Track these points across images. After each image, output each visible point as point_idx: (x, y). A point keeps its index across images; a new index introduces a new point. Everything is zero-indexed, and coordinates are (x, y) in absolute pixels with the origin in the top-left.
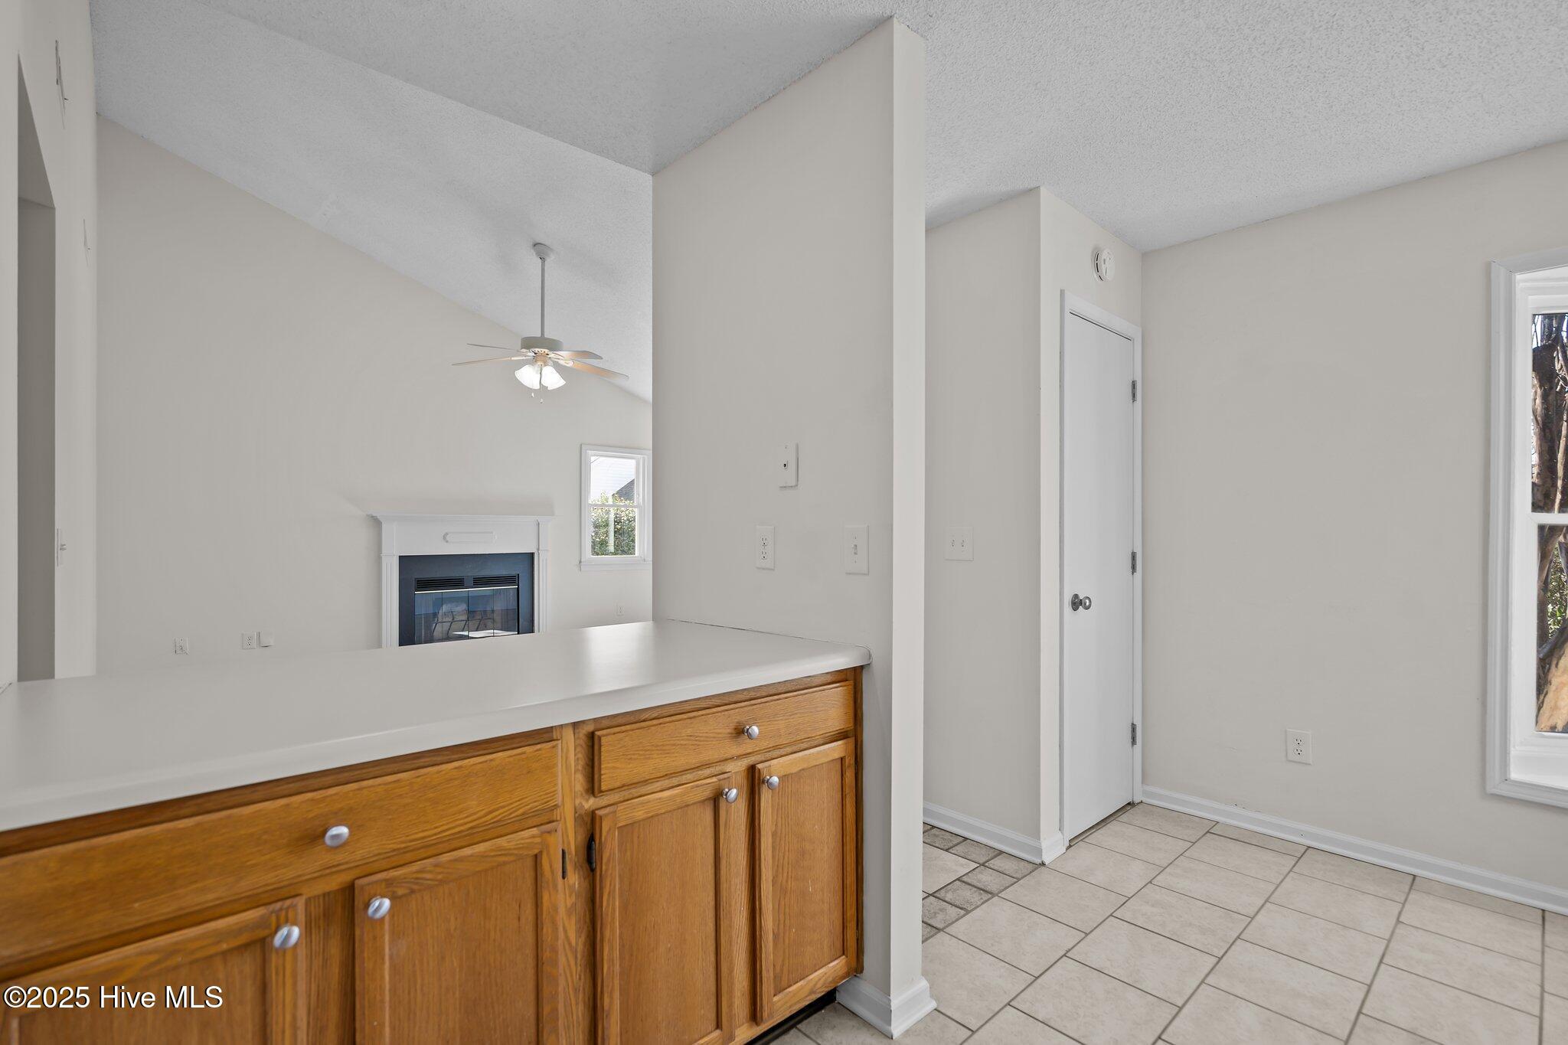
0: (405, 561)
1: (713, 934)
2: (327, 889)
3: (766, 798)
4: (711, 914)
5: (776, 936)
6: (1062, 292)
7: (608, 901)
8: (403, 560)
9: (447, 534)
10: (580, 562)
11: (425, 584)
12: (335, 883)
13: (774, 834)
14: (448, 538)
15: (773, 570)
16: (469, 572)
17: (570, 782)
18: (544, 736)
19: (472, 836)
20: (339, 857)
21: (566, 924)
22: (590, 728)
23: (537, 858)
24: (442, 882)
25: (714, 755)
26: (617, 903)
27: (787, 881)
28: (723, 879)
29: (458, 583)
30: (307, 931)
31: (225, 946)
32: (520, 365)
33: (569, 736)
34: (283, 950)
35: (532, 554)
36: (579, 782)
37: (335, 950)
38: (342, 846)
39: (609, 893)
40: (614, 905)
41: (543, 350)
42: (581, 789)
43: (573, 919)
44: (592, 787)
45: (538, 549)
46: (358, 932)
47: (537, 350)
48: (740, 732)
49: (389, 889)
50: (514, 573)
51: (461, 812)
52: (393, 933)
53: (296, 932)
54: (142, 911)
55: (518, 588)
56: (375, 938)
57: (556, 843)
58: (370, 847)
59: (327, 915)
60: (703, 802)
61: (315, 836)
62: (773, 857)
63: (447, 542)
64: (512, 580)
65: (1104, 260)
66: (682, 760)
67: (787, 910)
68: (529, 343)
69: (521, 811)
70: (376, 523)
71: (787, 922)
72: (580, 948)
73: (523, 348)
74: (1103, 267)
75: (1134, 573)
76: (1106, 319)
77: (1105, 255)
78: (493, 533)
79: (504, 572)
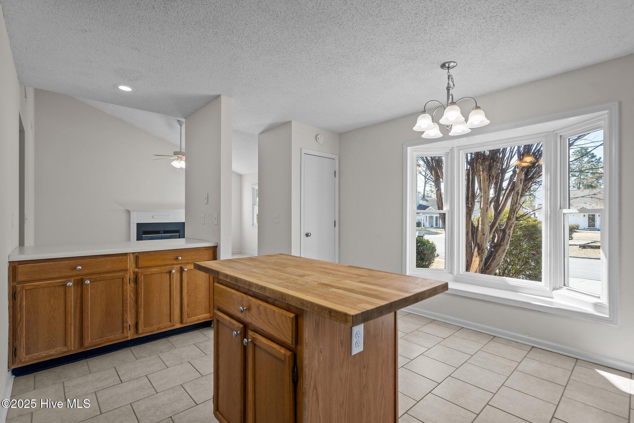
1: (169, 302)
2: (78, 278)
3: (184, 274)
4: (168, 297)
5: (188, 306)
6: (301, 149)
7: (140, 290)
11: (146, 233)
12: (79, 278)
13: (187, 282)
14: (154, 217)
15: (204, 224)
16: (161, 229)
17: (132, 265)
18: (126, 254)
19: (108, 272)
20: (80, 272)
21: (131, 294)
22: (137, 254)
23: (123, 278)
24: (101, 280)
25: (169, 262)
26: (143, 291)
27: (191, 293)
28: (172, 290)
29: (158, 233)
30: (74, 284)
31: (58, 285)
32: (173, 160)
33: (131, 255)
34: (69, 286)
36: (134, 265)
37: (79, 289)
38: (80, 270)
39: (140, 288)
40: (142, 291)
41: (180, 156)
42: (134, 267)
43: (132, 293)
44: (137, 266)
46: (83, 287)
47: (178, 156)
48: (177, 259)
49: (90, 279)
50: (178, 229)
51: (106, 267)
52: (91, 288)
53: (71, 284)
54: (44, 276)
55: (179, 234)
56: (87, 288)
57: (128, 276)
58: (85, 272)
59: (78, 283)
60: (167, 272)
61: (75, 268)
62: (187, 287)
64: (177, 231)
65: (318, 138)
66: (160, 263)
67: (191, 300)
68: (176, 153)
69: (119, 269)
70: (128, 212)
71: (191, 302)
72: (134, 299)
73: (174, 155)
74: (318, 140)
75: (335, 227)
76: (321, 154)
77: (318, 137)
78: (170, 215)
79: (174, 229)
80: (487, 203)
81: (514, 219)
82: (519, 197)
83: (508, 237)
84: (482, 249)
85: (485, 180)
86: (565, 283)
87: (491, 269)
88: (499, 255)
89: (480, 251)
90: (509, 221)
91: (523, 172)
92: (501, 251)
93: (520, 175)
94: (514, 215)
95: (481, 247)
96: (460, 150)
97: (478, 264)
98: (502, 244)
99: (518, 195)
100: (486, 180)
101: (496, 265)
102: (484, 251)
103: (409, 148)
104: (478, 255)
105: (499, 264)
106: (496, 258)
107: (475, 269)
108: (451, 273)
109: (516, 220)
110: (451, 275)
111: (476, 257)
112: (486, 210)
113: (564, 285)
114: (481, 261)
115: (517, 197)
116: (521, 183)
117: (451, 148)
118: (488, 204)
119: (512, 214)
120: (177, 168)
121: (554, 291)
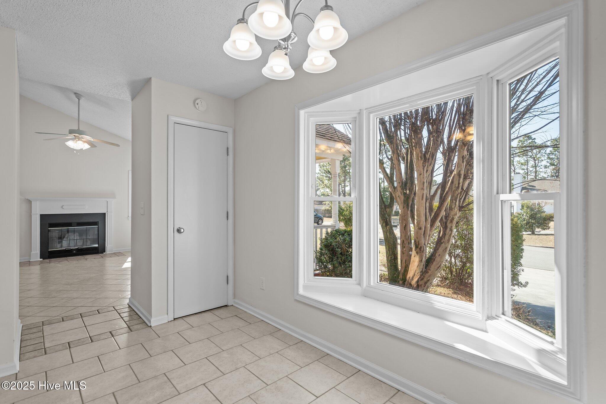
0: (43, 217)
6: (168, 116)
8: (42, 216)
9: (63, 206)
10: (128, 216)
11: (53, 225)
14: (63, 207)
16: (74, 220)
29: (70, 225)
35: (105, 214)
41: (78, 135)
45: (107, 212)
50: (96, 221)
55: (98, 227)
63: (63, 209)
64: (95, 223)
70: (29, 202)
73: (69, 133)
74: (197, 106)
75: (227, 219)
76: (202, 125)
77: (197, 101)
78: (85, 205)
79: (91, 220)
80: (422, 188)
81: (456, 209)
82: (461, 180)
83: (450, 232)
84: (419, 247)
85: (418, 159)
86: (505, 310)
87: (430, 272)
88: (439, 255)
89: (418, 249)
90: (450, 211)
91: (465, 146)
92: (441, 251)
93: (462, 151)
94: (455, 203)
95: (419, 244)
96: (370, 113)
97: (417, 265)
98: (442, 241)
99: (460, 177)
100: (420, 159)
101: (436, 268)
102: (422, 249)
103: (302, 112)
104: (416, 254)
105: (440, 266)
106: (436, 260)
107: (413, 272)
108: (359, 284)
109: (459, 210)
110: (359, 287)
111: (415, 256)
112: (421, 198)
113: (503, 314)
114: (421, 261)
115: (459, 180)
116: (463, 162)
117: (359, 111)
118: (424, 189)
119: (453, 202)
120: (74, 150)
121: (489, 322)
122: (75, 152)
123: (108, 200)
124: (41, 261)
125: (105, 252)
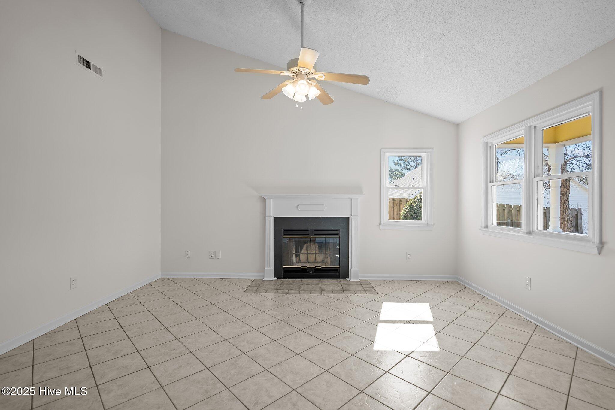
0: (278, 220)
8: (277, 219)
9: (298, 205)
10: (380, 224)
11: (287, 232)
16: (311, 227)
35: (348, 218)
45: (351, 215)
50: (338, 228)
55: (340, 238)
63: (299, 209)
64: (335, 233)
70: (264, 200)
78: (323, 205)
79: (331, 228)
122: (297, 106)
123: (353, 196)
124: (275, 280)
125: (348, 277)
